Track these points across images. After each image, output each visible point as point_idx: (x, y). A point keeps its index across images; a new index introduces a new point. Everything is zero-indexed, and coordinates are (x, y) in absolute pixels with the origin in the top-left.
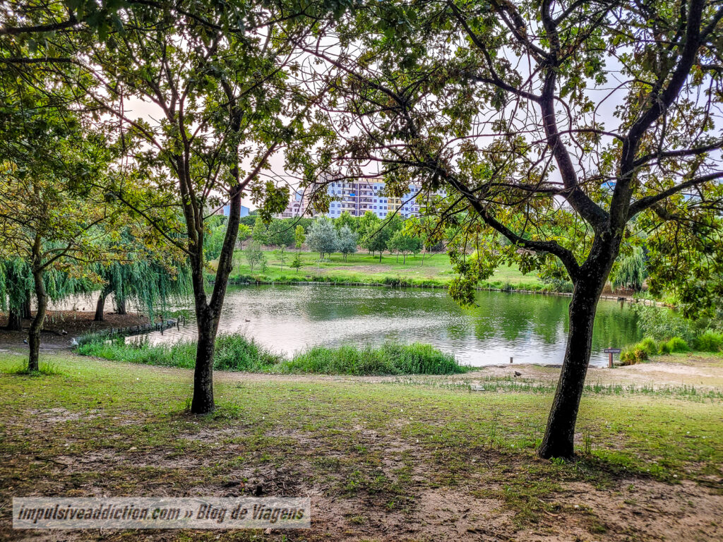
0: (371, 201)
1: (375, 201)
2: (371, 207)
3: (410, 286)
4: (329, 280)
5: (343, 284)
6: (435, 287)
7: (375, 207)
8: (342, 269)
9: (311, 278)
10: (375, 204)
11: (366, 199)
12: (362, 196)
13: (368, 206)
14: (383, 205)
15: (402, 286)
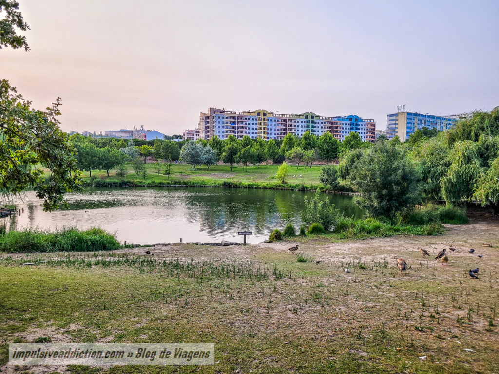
0: (246, 128)
1: (249, 128)
2: (246, 133)
3: (239, 187)
4: (185, 183)
5: (194, 186)
6: (256, 188)
7: (249, 133)
8: (203, 175)
9: (173, 182)
10: (248, 131)
11: (242, 127)
12: (240, 125)
13: (244, 132)
14: (255, 131)
15: (234, 187)
